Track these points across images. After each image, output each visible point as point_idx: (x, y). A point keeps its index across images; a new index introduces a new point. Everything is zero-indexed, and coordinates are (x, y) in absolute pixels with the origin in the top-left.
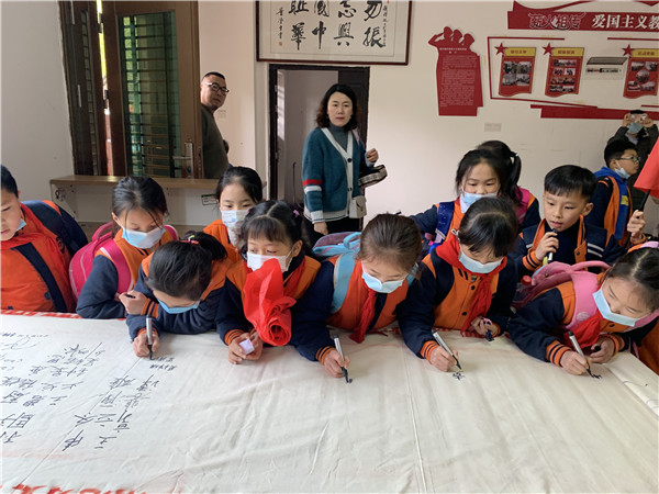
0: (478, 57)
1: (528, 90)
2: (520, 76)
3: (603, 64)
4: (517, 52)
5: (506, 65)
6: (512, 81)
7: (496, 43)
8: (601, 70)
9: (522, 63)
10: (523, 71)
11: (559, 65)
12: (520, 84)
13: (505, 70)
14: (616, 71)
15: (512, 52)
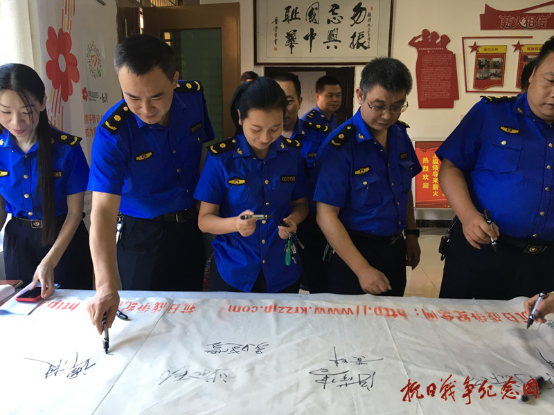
0: (454, 56)
1: (500, 83)
2: (493, 71)
4: (489, 50)
5: (480, 62)
6: (486, 75)
7: (471, 42)
9: (495, 60)
10: (495, 67)
12: (493, 78)
13: (479, 66)
15: (485, 50)
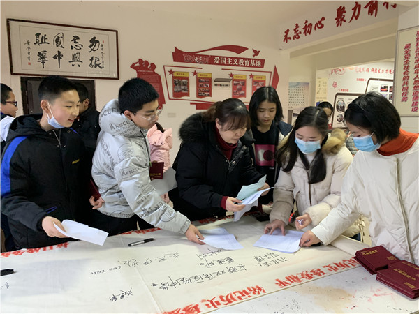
0: (160, 77)
1: (188, 95)
2: (183, 87)
3: (221, 82)
4: (180, 74)
5: (175, 81)
6: (179, 90)
7: (168, 69)
8: (221, 85)
9: (183, 80)
10: (184, 84)
11: (201, 82)
12: (183, 91)
13: (175, 84)
14: (227, 85)
15: (177, 74)
